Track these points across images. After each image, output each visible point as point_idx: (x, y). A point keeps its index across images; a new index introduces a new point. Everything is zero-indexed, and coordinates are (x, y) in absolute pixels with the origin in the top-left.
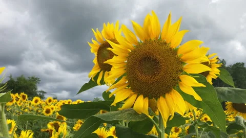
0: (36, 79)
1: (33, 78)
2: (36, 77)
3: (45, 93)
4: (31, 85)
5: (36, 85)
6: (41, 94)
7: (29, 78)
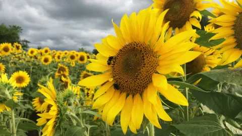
0: (18, 27)
1: (14, 27)
2: (17, 26)
3: (29, 42)
4: (14, 34)
5: (19, 34)
6: (25, 43)
7: (10, 26)
